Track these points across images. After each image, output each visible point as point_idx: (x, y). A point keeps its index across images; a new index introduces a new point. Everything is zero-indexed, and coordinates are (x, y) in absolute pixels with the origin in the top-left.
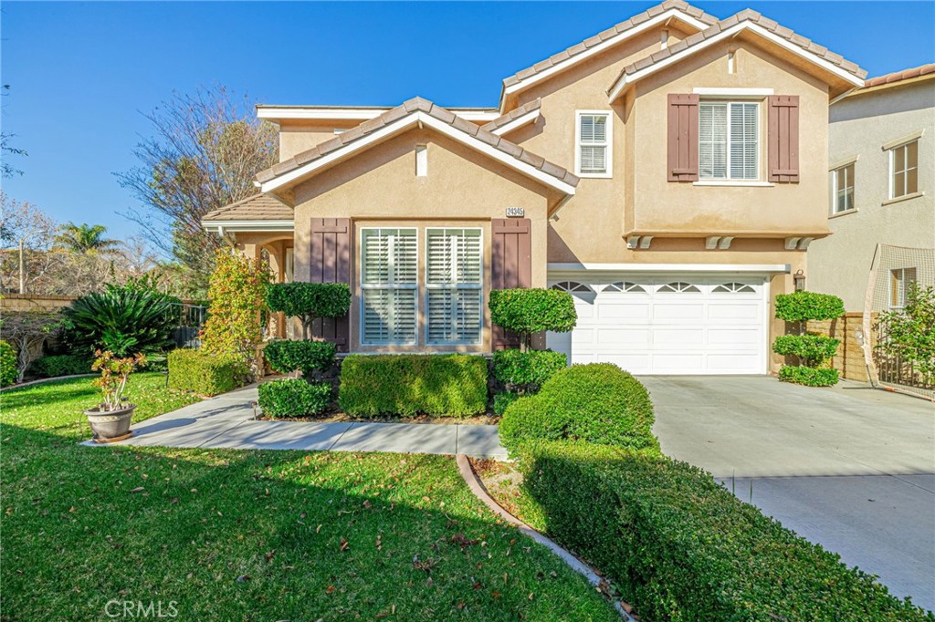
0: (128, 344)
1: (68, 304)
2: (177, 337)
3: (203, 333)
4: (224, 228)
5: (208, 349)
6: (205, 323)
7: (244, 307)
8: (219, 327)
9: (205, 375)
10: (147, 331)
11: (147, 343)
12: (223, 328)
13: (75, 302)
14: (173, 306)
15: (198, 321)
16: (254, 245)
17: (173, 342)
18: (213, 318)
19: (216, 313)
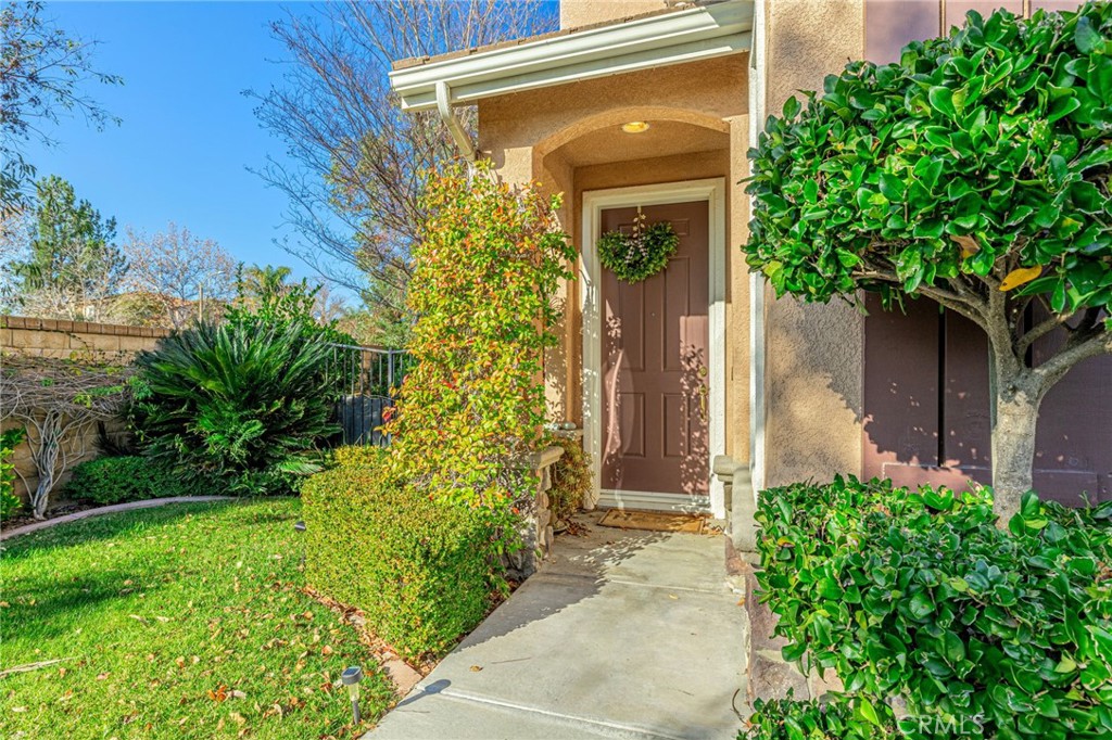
0: (246, 435)
1: (150, 346)
2: (347, 418)
3: (394, 416)
4: (452, 89)
5: (406, 465)
6: (397, 387)
7: (506, 334)
8: (438, 398)
9: (399, 578)
10: (287, 403)
11: (287, 432)
12: (449, 399)
13: (164, 341)
14: (340, 350)
15: (385, 383)
16: (529, 149)
17: (338, 428)
18: (420, 371)
19: (428, 355)
